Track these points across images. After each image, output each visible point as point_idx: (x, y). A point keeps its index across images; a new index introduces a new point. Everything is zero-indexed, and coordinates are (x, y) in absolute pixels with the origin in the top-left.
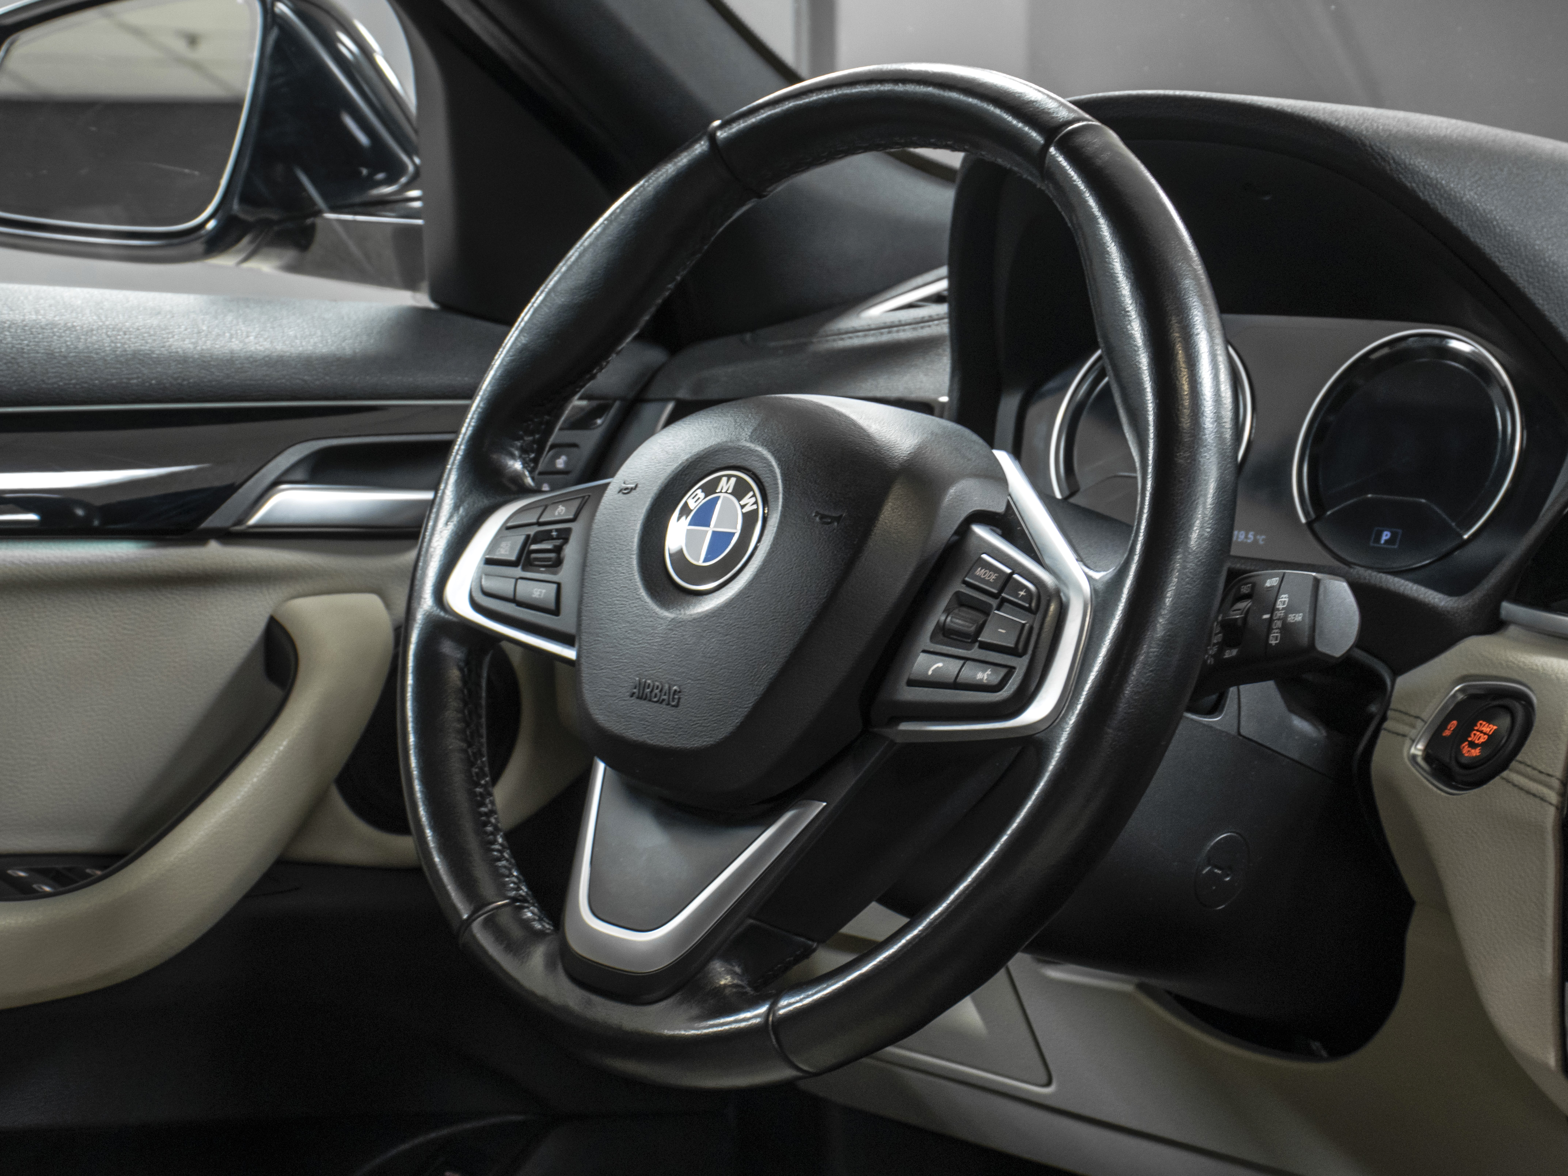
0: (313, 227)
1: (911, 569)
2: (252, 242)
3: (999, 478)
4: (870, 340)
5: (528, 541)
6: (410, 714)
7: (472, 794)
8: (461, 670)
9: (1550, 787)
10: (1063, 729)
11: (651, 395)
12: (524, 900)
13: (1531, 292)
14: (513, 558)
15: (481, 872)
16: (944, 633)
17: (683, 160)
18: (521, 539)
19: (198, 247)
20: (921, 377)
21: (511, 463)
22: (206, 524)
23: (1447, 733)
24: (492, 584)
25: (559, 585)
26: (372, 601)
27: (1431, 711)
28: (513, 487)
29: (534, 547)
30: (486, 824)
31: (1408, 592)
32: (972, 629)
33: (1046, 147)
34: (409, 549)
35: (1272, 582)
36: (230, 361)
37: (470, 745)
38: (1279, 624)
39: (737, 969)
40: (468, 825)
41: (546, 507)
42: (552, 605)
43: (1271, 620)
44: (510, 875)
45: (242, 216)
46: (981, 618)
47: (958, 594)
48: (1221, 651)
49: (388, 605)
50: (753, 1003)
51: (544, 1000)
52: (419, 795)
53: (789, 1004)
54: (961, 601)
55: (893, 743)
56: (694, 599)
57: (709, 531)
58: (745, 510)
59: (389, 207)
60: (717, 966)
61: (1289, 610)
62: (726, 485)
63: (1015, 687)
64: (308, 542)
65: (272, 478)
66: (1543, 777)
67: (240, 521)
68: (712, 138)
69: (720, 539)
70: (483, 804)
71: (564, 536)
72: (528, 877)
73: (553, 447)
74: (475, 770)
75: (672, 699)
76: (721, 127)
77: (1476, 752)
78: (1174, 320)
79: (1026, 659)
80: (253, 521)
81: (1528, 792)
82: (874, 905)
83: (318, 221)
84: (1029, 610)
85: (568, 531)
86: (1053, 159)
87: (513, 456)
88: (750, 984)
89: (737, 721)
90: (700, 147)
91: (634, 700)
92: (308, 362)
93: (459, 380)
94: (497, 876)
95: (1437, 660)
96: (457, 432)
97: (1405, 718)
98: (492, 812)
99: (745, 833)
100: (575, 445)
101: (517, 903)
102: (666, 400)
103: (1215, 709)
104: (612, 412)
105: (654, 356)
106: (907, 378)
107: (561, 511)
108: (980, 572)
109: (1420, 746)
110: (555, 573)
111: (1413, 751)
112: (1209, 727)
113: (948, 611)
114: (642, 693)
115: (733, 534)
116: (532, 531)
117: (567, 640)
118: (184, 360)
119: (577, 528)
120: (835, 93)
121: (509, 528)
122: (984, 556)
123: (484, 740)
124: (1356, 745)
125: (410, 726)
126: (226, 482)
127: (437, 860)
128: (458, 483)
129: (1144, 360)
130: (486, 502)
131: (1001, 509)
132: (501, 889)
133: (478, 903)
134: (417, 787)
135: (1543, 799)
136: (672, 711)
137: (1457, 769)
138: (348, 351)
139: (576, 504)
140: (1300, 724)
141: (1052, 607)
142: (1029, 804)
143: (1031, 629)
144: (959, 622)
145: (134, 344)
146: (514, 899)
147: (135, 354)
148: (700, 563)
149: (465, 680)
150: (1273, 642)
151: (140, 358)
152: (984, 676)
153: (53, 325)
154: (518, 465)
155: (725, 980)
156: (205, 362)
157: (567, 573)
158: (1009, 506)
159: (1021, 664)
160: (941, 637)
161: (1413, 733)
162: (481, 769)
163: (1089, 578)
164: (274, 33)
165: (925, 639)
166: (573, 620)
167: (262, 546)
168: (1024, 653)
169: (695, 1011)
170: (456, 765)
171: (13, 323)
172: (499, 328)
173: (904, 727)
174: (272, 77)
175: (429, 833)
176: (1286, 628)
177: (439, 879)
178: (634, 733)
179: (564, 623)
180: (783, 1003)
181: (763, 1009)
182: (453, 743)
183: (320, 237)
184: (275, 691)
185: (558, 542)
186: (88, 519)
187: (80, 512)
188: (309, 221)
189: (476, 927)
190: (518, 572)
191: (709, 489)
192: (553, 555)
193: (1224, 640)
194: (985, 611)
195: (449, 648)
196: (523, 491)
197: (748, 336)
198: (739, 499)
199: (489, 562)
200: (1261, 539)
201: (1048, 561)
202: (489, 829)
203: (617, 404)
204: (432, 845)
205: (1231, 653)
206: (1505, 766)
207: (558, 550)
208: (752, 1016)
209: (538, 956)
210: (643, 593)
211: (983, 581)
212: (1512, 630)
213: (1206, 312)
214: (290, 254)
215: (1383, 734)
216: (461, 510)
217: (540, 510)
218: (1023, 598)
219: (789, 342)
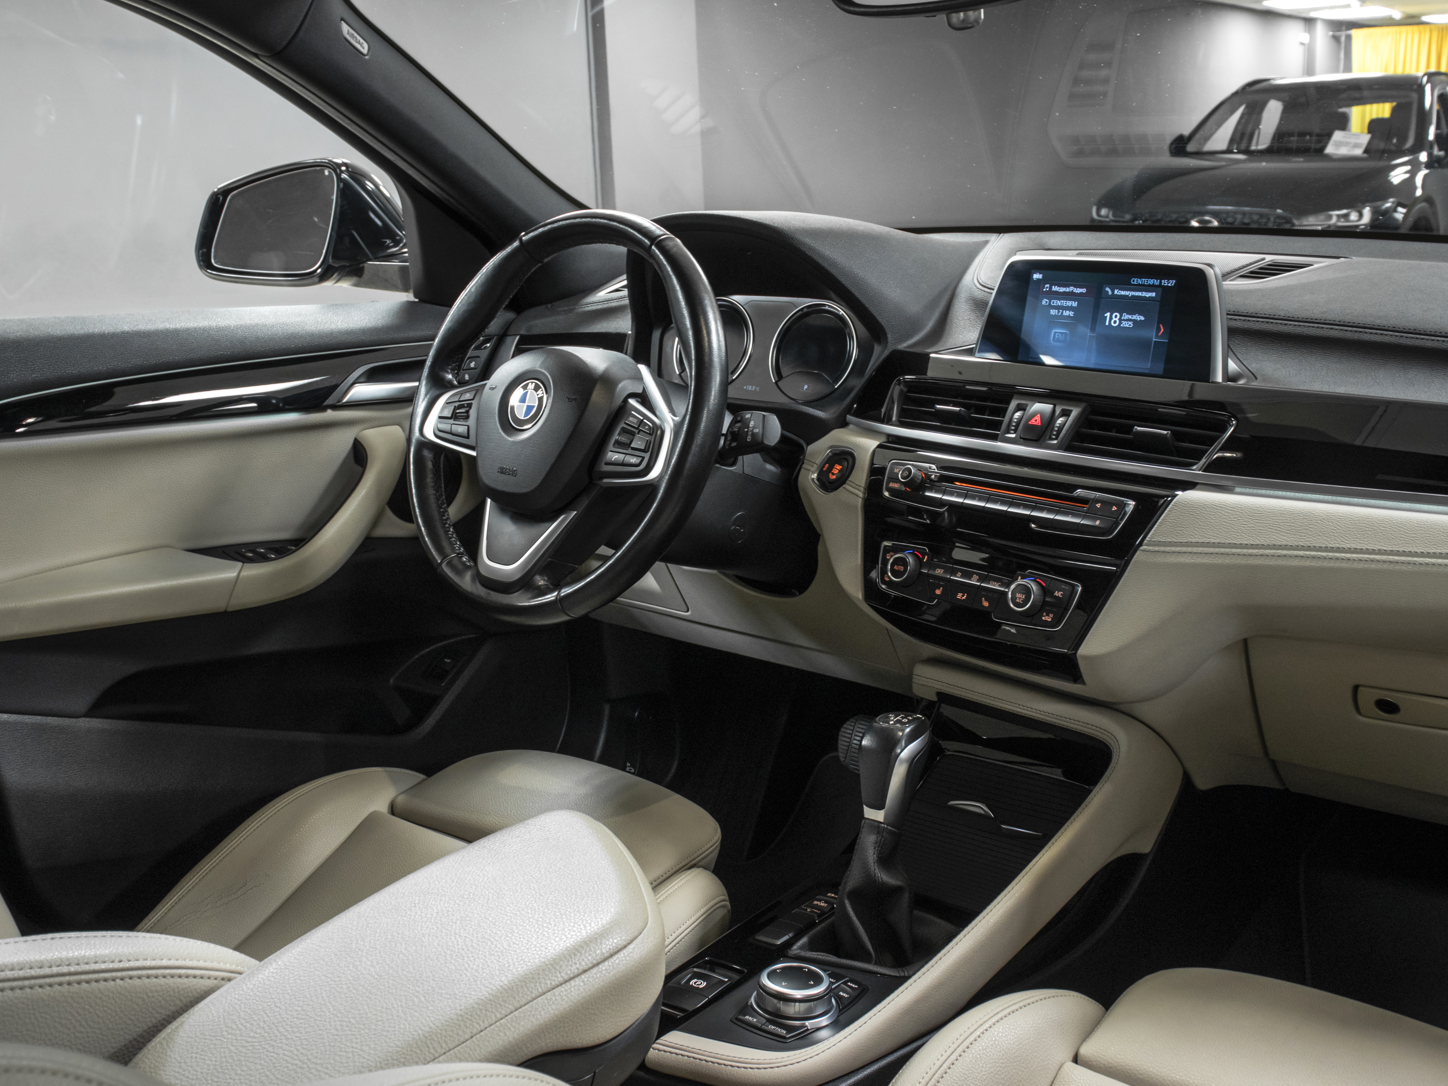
0: (363, 268)
1: (605, 418)
2: (338, 276)
3: (639, 378)
4: (600, 307)
5: (455, 408)
6: (412, 480)
7: (439, 512)
8: (432, 461)
9: (859, 490)
10: (663, 481)
11: (509, 333)
12: (462, 554)
13: (853, 290)
14: (450, 416)
15: (445, 544)
16: (618, 443)
17: (509, 249)
18: (453, 408)
19: (316, 279)
20: (621, 322)
21: (447, 375)
22: (326, 403)
23: (825, 469)
24: (442, 426)
25: (468, 426)
26: (397, 428)
27: (819, 460)
28: (449, 386)
29: (458, 411)
30: (445, 524)
31: (810, 412)
32: (629, 442)
33: (651, 246)
34: (409, 406)
35: (748, 416)
36: (331, 334)
37: (437, 492)
38: (750, 433)
39: (546, 578)
40: (439, 525)
41: (462, 394)
42: (466, 435)
43: (747, 431)
44: (456, 544)
45: (333, 265)
46: (631, 437)
47: (623, 428)
48: (730, 444)
49: (403, 430)
50: (551, 591)
51: (472, 593)
52: (418, 513)
53: (566, 591)
54: (624, 431)
55: (601, 487)
56: (521, 433)
57: (525, 405)
58: (539, 396)
59: (395, 257)
60: (538, 578)
61: (754, 427)
62: (531, 386)
63: (645, 465)
64: (368, 407)
65: (351, 382)
66: (857, 487)
67: (339, 401)
68: (521, 240)
69: (529, 408)
70: (444, 516)
71: (470, 406)
72: (463, 544)
73: (469, 358)
74: (440, 502)
75: (513, 473)
76: (524, 235)
77: (834, 477)
78: (701, 317)
79: (649, 453)
80: (344, 401)
81: (852, 493)
82: (603, 546)
83: (365, 265)
84: (649, 434)
85: (471, 404)
86: (654, 250)
87: (448, 373)
88: (551, 584)
89: (539, 482)
90: (516, 244)
91: (499, 474)
92: (364, 331)
93: (429, 333)
94: (452, 544)
95: (822, 439)
96: (427, 355)
97: (810, 463)
98: (448, 518)
99: (546, 525)
100: (478, 357)
101: (460, 555)
102: (516, 335)
103: (733, 464)
104: (494, 341)
105: (510, 315)
106: (614, 323)
107: (468, 396)
108: (631, 419)
109: (816, 475)
110: (467, 422)
111: (813, 477)
112: (731, 471)
113: (619, 434)
114: (502, 471)
115: (534, 406)
116: (457, 404)
117: (472, 448)
118: (312, 335)
119: (475, 403)
120: (568, 222)
121: (447, 403)
122: (633, 412)
123: (443, 489)
124: (793, 474)
125: (413, 485)
126: (334, 383)
127: (427, 539)
128: (426, 384)
129: (690, 333)
130: (438, 392)
131: (640, 391)
132: (453, 550)
133: (444, 556)
134: (417, 510)
135: (857, 496)
136: (514, 478)
137: (827, 483)
138: (380, 325)
139: (474, 392)
140: (770, 467)
141: (659, 432)
142: (651, 511)
143: (650, 441)
144: (623, 439)
145: (291, 330)
146: (458, 554)
147: (292, 334)
148: (522, 418)
149: (434, 466)
150: (748, 440)
151: (293, 336)
152: (633, 460)
153: (257, 325)
154: (450, 376)
155: (541, 583)
156: (321, 335)
157: (472, 421)
158: (644, 389)
159: (647, 456)
160: (617, 445)
161: (813, 469)
162: (443, 501)
163: (673, 420)
164: (341, 185)
165: (611, 447)
166: (474, 440)
167: (349, 410)
168: (648, 451)
169: (529, 596)
170: (432, 500)
171: (241, 326)
172: (445, 308)
173: (605, 480)
174: (342, 207)
175: (423, 529)
176: (753, 435)
177: (428, 547)
178: (500, 487)
179: (471, 441)
180: (563, 591)
181: (556, 593)
182: (431, 492)
183: (366, 272)
184: (359, 469)
185: (467, 409)
186: (277, 404)
187: (274, 401)
188: (361, 265)
189: (444, 566)
190: (452, 421)
191: (525, 387)
192: (465, 414)
193: (732, 438)
194: (633, 434)
195: (427, 454)
196: (453, 387)
197: (549, 306)
198: (536, 392)
199: (440, 417)
200: (758, 389)
201: (658, 413)
202: (447, 525)
203: (495, 337)
204: (424, 533)
205: (734, 444)
206: (844, 483)
207: (467, 412)
208: (551, 597)
209: (468, 576)
210: (501, 431)
211: (632, 422)
212: (851, 426)
213: (714, 313)
214: (354, 279)
215: (802, 470)
216: (428, 396)
217: (459, 396)
218: (647, 429)
219: (566, 308)
